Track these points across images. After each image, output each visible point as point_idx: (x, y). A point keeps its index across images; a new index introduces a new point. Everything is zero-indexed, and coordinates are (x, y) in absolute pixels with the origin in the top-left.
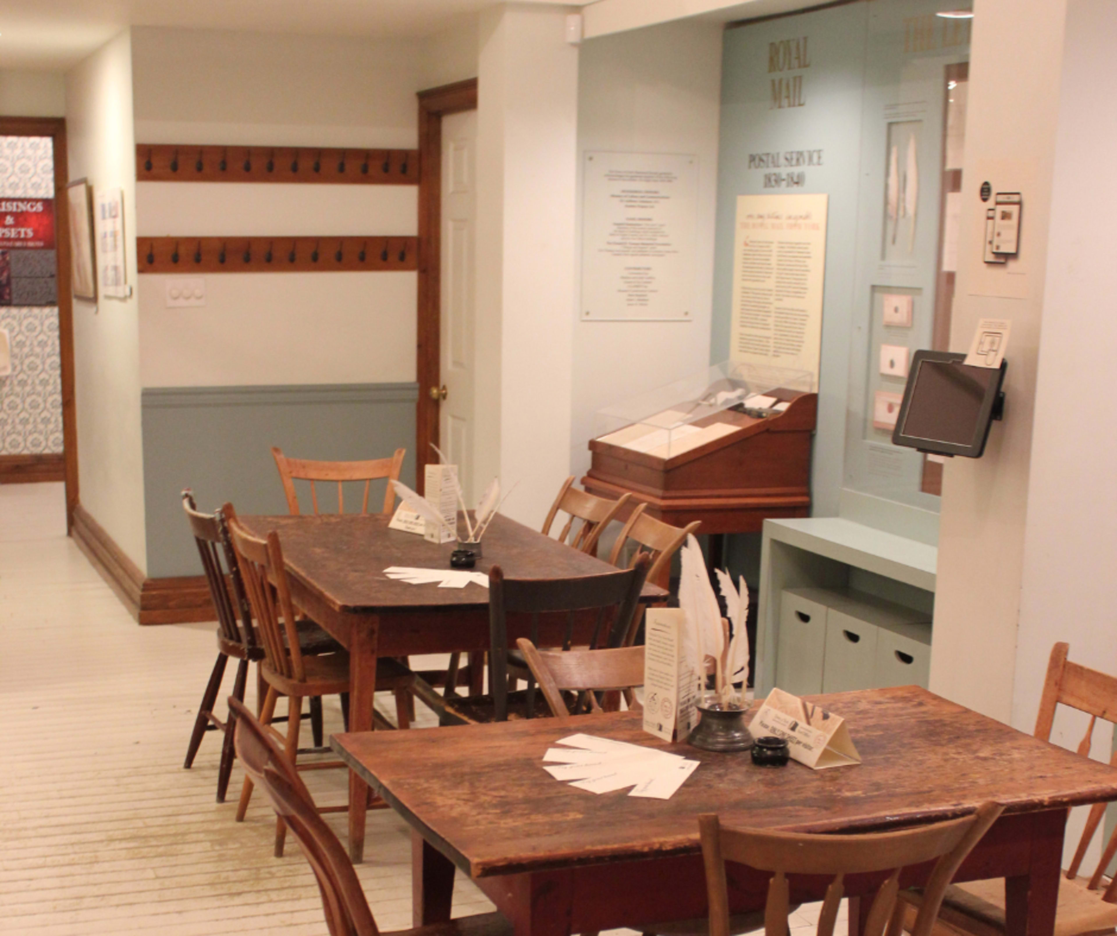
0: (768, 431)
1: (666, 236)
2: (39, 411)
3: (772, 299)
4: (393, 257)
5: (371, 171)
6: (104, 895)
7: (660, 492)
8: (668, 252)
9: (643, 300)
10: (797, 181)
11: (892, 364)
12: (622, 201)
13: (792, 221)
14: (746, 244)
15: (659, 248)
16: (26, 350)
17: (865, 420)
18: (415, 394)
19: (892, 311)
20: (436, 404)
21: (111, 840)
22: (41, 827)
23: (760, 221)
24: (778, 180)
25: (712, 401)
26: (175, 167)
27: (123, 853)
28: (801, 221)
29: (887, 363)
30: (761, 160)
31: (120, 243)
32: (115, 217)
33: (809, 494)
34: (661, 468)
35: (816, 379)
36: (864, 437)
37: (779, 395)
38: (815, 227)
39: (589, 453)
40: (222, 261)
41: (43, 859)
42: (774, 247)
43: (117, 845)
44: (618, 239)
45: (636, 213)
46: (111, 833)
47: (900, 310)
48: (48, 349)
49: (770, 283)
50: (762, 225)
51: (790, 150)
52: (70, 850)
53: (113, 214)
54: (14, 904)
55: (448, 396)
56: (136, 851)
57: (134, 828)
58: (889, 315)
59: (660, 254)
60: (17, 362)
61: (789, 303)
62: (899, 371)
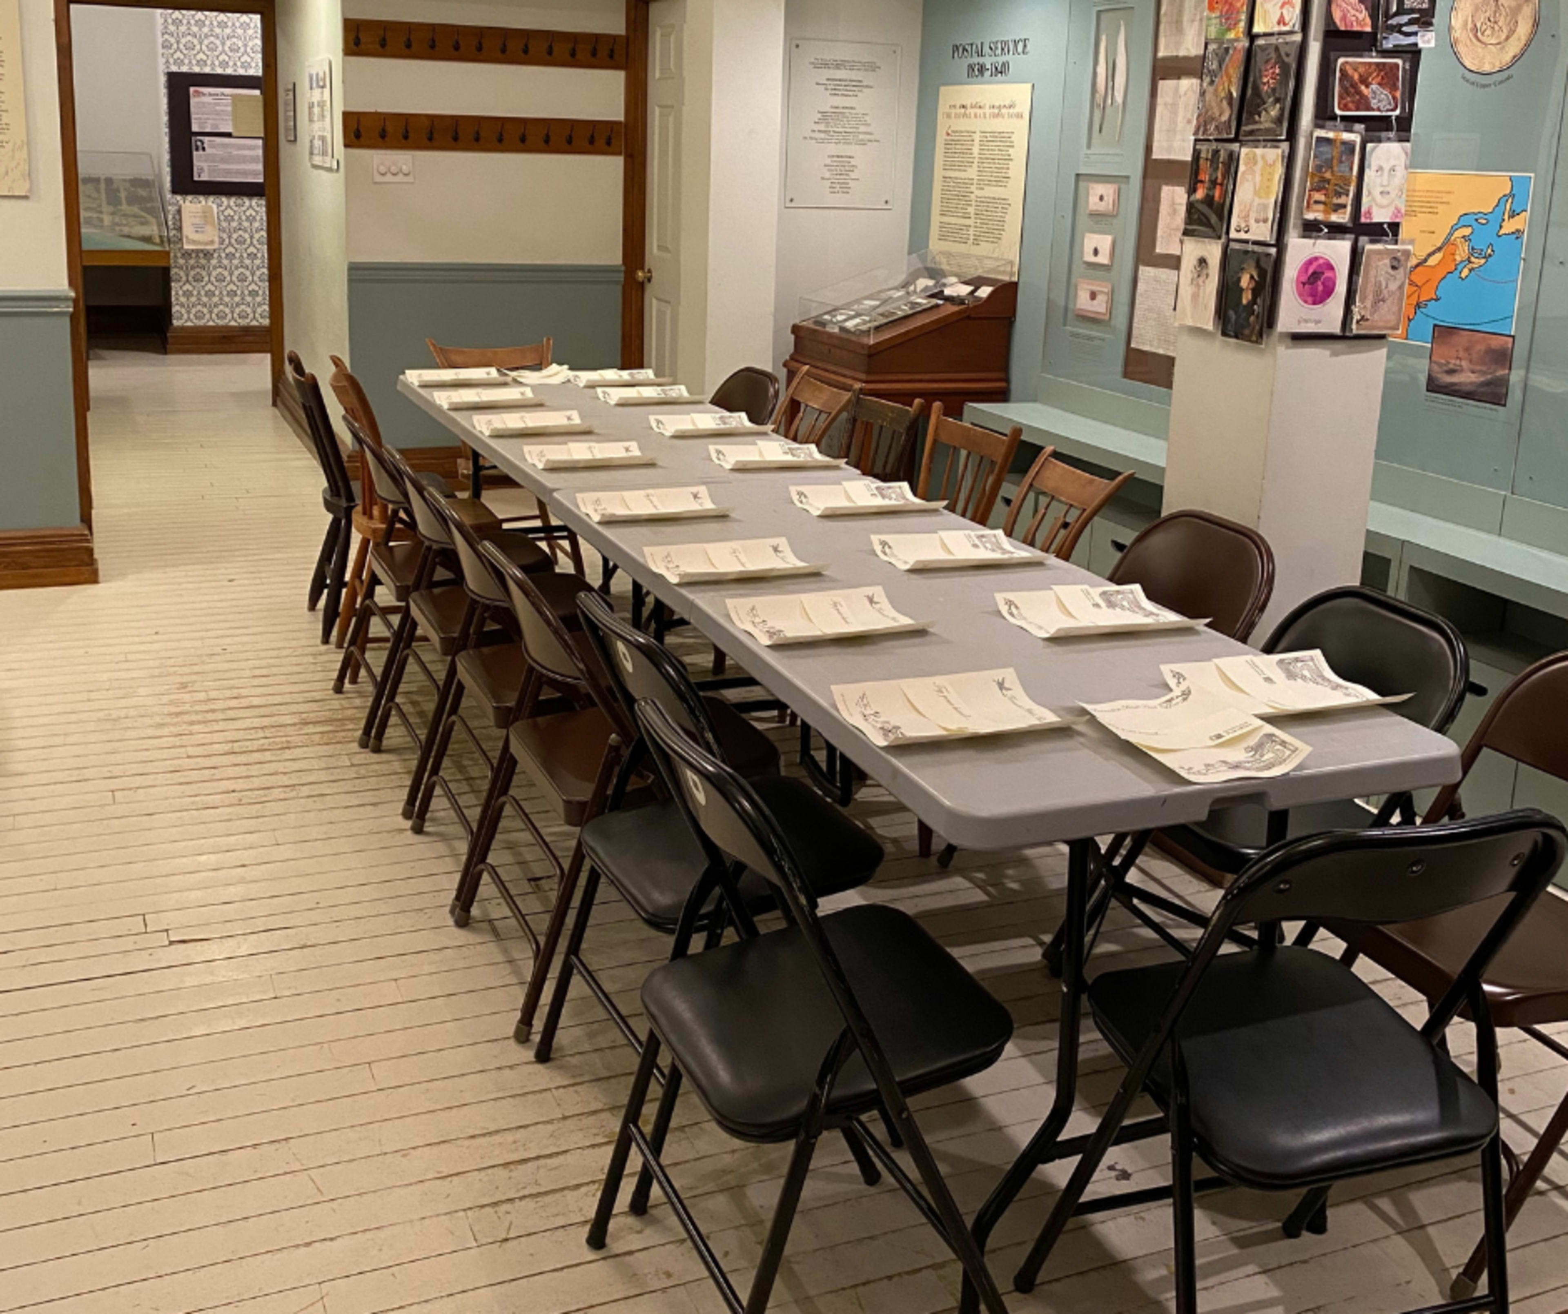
0: (969, 317)
1: (869, 125)
2: (246, 284)
3: (973, 188)
4: (600, 142)
5: (579, 56)
6: (294, 785)
7: (863, 376)
8: (870, 141)
9: (845, 189)
10: (1001, 70)
11: (1096, 252)
12: (826, 89)
13: (996, 111)
14: (948, 134)
15: (861, 137)
16: (234, 224)
17: (1066, 308)
18: (621, 277)
19: (1097, 199)
20: (641, 286)
21: (306, 723)
22: (230, 709)
23: (963, 110)
24: (982, 69)
25: (912, 288)
26: (383, 44)
27: (316, 738)
28: (1004, 111)
29: (1091, 252)
30: (965, 49)
31: (327, 114)
32: (323, 87)
33: (1007, 380)
34: (866, 352)
35: (1016, 269)
36: (1065, 324)
37: (977, 282)
38: (1020, 116)
39: (792, 337)
40: (430, 139)
41: (230, 745)
42: (977, 137)
43: (311, 729)
44: (822, 127)
45: (839, 101)
46: (304, 716)
47: (1105, 198)
48: (256, 225)
49: (972, 173)
50: (965, 115)
51: (994, 40)
52: (261, 734)
53: (321, 84)
54: (196, 796)
55: (653, 280)
56: (331, 735)
57: (330, 710)
58: (1093, 203)
59: (863, 143)
60: (225, 236)
61: (991, 192)
62: (1103, 259)
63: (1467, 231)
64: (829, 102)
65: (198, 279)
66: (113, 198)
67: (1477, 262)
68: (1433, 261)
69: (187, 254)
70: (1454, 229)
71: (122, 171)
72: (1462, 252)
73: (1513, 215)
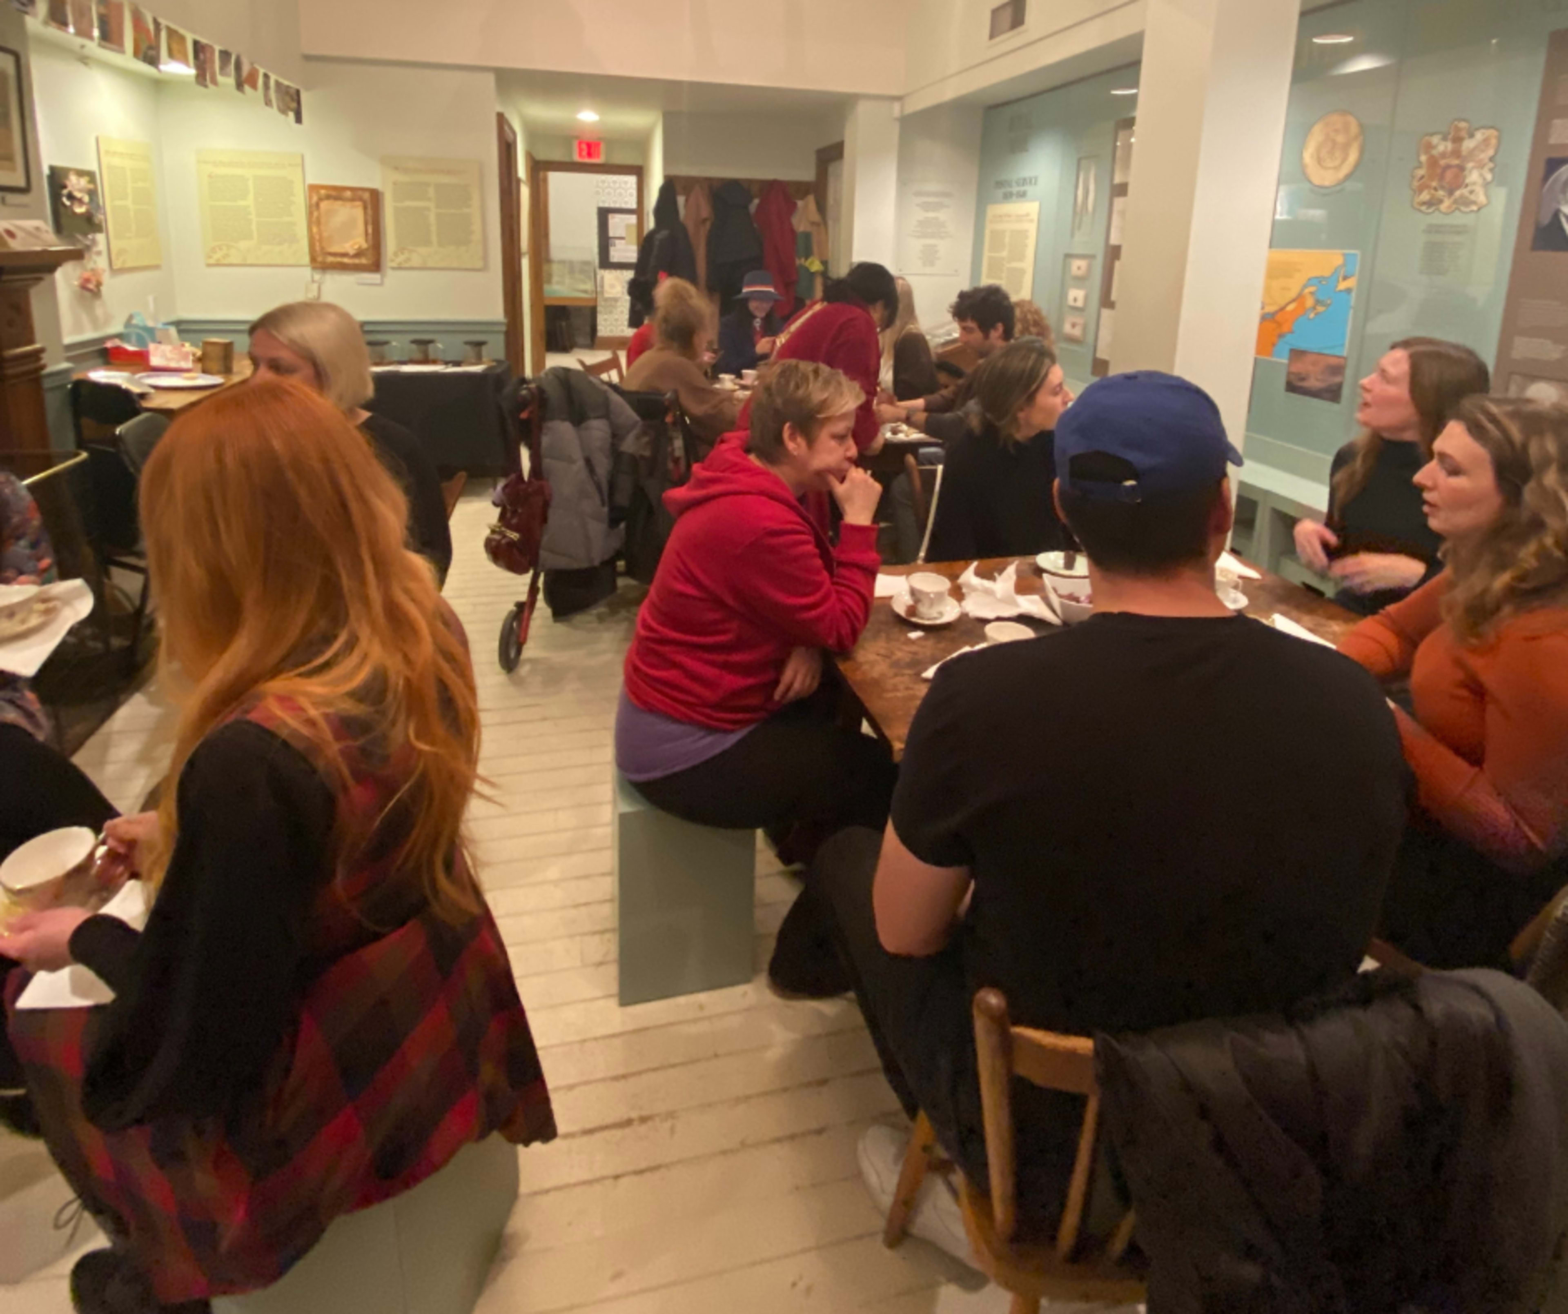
1: (946, 228)
3: (1005, 262)
8: (947, 236)
10: (1022, 195)
11: (1075, 300)
12: (922, 208)
13: (1019, 218)
14: (992, 232)
15: (942, 234)
19: (1076, 268)
23: (1000, 218)
24: (1011, 195)
28: (1024, 218)
29: (1073, 300)
30: (1002, 184)
38: (1031, 221)
42: (1008, 233)
44: (920, 229)
45: (931, 215)
47: (1082, 268)
49: (1005, 254)
50: (1001, 221)
51: (1019, 178)
58: (1074, 271)
59: (943, 238)
61: (1015, 265)
62: (1080, 304)
63: (1312, 289)
64: (921, 215)
65: (611, 312)
66: (572, 271)
67: (1320, 309)
68: (1290, 308)
69: (606, 300)
70: (1305, 286)
71: (576, 256)
72: (1310, 302)
73: (1345, 278)
